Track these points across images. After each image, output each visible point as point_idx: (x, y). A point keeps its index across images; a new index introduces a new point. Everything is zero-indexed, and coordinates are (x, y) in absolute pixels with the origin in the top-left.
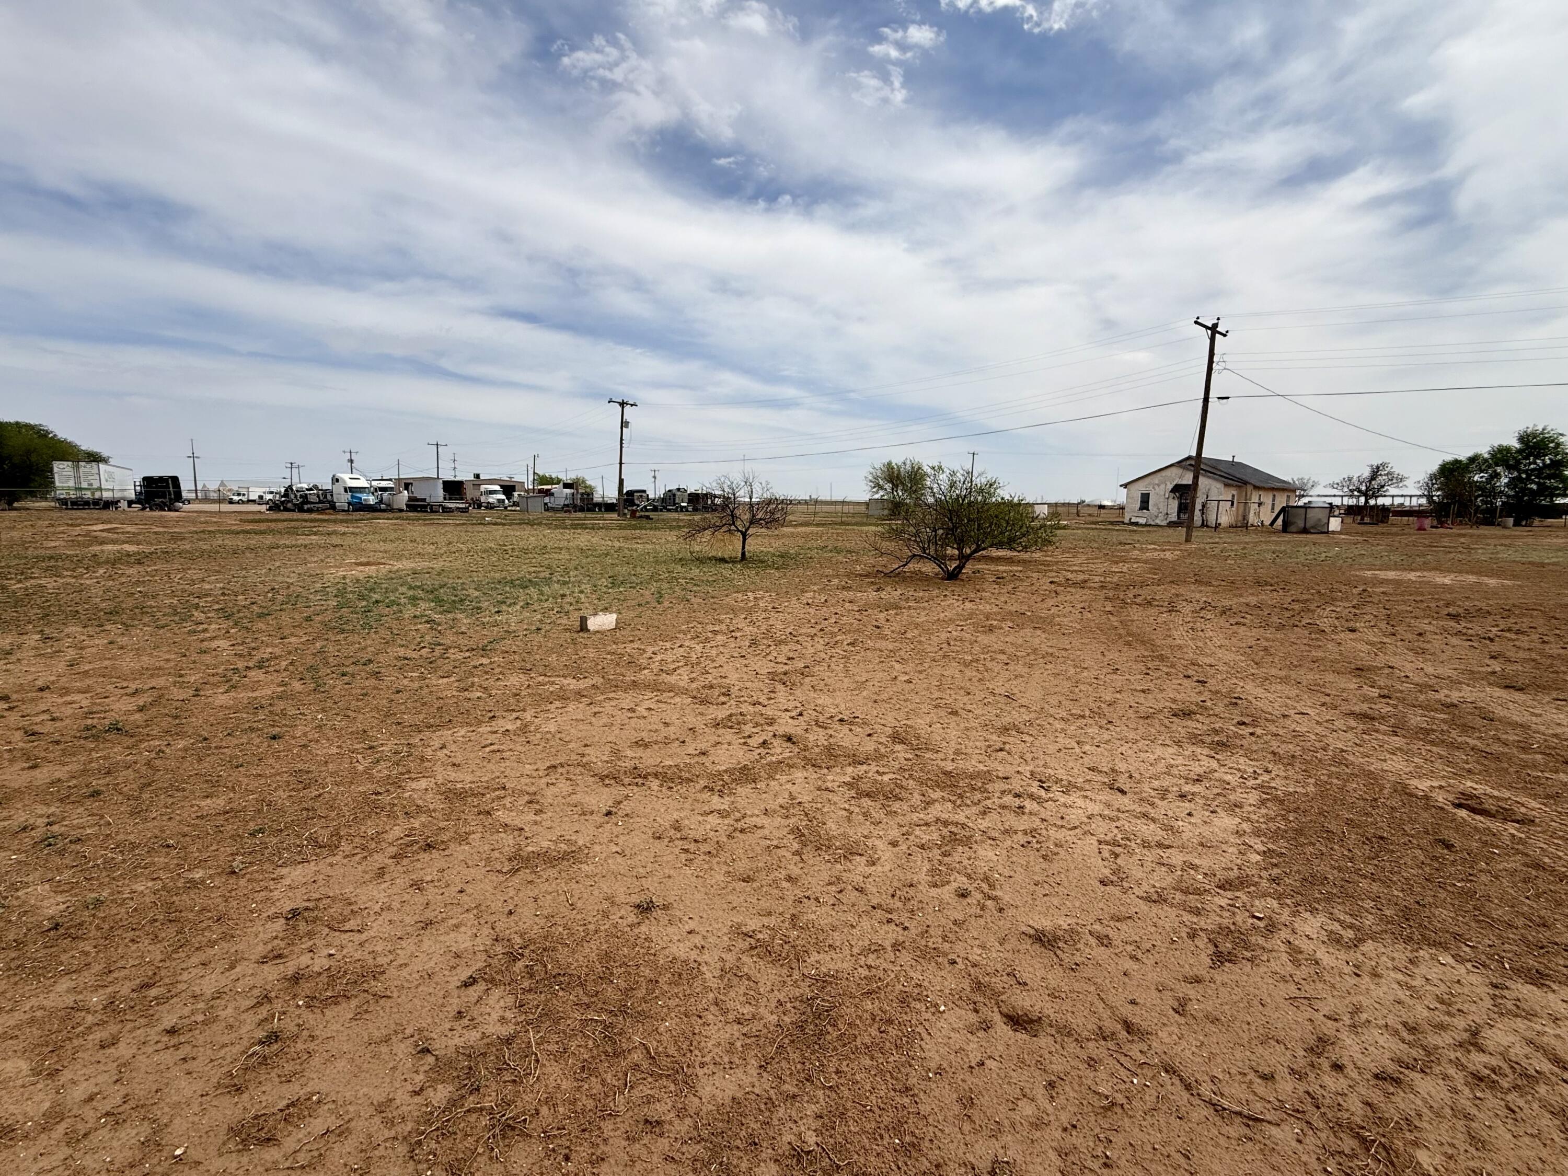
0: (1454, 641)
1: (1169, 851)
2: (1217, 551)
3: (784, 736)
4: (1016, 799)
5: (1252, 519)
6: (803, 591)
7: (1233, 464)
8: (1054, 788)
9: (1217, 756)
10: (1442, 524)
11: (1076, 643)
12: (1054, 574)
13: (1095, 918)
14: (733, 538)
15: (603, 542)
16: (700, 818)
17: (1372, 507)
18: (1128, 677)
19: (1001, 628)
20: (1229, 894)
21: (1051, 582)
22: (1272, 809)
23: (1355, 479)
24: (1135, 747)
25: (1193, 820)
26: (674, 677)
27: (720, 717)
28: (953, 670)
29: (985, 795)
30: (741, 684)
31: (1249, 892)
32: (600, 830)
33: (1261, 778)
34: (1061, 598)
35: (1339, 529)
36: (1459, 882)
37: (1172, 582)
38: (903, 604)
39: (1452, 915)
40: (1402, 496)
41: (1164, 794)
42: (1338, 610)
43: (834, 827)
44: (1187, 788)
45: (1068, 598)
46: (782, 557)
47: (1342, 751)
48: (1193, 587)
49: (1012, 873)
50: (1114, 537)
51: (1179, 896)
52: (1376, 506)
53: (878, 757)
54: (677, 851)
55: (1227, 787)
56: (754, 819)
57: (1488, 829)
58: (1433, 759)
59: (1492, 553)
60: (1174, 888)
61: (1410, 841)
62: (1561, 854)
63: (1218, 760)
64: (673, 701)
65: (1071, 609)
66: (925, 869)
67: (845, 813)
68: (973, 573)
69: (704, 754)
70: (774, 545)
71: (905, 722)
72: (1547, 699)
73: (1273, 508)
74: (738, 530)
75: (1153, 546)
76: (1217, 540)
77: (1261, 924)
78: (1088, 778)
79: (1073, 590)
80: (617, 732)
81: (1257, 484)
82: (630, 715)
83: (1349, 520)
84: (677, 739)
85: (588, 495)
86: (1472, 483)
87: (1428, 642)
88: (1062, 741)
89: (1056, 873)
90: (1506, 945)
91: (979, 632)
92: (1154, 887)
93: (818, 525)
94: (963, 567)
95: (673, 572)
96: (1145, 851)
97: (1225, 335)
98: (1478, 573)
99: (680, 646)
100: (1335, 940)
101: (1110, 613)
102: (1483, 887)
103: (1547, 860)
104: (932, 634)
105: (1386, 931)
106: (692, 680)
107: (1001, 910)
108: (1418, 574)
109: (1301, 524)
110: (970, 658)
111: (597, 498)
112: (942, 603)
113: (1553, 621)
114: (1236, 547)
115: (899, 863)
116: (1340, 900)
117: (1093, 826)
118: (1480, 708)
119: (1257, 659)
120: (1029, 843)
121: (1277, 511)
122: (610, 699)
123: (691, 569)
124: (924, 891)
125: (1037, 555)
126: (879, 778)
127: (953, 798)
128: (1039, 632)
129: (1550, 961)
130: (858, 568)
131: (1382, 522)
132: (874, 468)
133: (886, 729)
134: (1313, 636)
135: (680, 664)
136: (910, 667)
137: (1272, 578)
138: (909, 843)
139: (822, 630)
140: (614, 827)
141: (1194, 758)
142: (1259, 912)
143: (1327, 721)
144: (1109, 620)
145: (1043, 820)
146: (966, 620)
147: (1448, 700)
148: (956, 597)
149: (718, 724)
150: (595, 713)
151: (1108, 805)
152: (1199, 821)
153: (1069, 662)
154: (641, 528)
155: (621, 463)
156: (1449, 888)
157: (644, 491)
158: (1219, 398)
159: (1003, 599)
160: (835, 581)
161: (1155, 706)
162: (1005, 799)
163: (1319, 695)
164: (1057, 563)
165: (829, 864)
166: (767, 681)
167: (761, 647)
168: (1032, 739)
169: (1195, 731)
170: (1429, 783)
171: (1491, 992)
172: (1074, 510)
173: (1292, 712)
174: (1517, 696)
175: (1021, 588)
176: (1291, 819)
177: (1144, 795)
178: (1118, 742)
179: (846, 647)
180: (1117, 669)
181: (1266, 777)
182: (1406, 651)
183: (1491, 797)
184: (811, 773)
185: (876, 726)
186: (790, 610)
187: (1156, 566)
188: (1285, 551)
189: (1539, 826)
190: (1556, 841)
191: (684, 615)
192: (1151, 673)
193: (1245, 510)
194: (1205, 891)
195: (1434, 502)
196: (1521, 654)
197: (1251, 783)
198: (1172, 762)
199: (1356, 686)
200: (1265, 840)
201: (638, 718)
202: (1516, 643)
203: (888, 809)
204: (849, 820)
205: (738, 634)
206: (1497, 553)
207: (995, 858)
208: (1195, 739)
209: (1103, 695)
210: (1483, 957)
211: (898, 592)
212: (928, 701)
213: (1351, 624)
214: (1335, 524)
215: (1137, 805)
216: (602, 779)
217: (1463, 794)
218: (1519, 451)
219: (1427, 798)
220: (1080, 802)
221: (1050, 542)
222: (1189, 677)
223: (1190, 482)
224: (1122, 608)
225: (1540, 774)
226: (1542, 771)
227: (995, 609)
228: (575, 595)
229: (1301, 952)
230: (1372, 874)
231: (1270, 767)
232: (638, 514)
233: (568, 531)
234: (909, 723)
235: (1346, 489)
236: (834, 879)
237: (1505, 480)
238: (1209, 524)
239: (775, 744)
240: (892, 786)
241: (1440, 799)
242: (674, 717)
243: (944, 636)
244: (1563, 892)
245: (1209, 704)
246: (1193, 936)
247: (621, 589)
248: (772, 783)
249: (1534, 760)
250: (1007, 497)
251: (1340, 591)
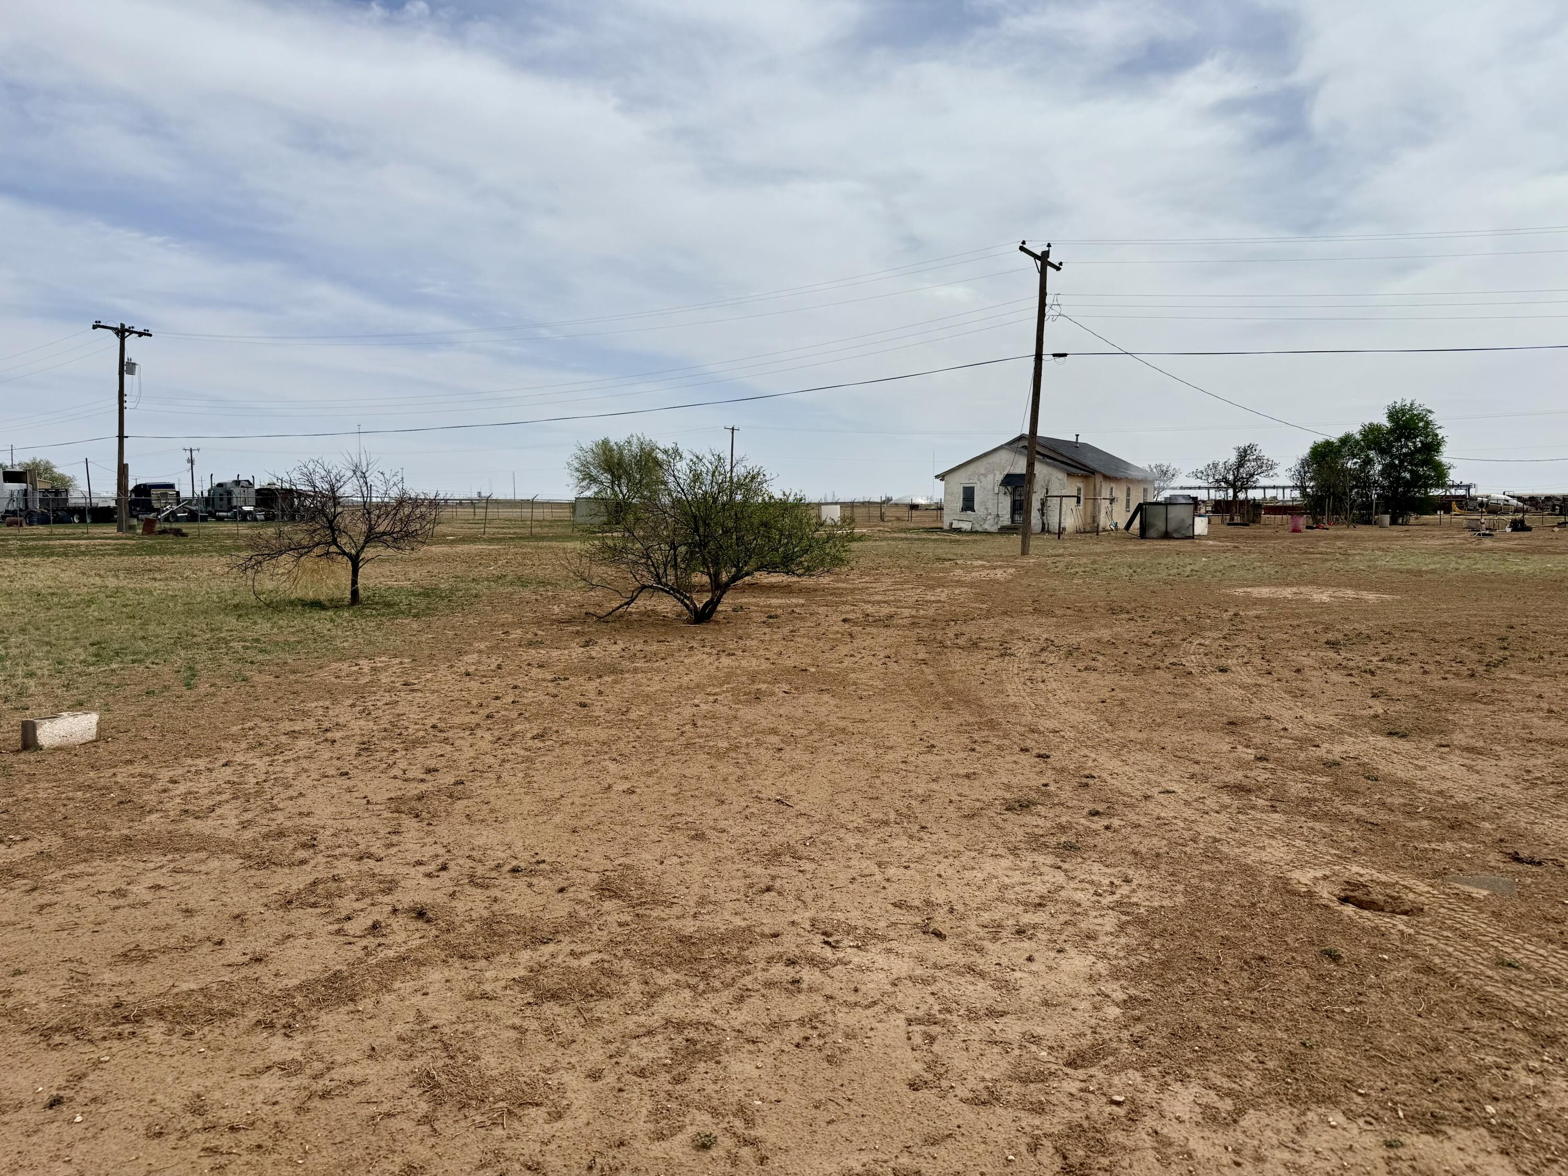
0: (1335, 676)
1: (1004, 1020)
2: (1061, 566)
3: (412, 910)
4: (790, 969)
5: (1103, 521)
6: (460, 653)
7: (1075, 446)
8: (846, 942)
9: (1065, 866)
10: (1317, 525)
11: (878, 710)
12: (849, 608)
13: (900, 1146)
14: (335, 567)
15: (84, 580)
16: (245, 1083)
17: (1242, 502)
18: (947, 756)
19: (772, 694)
20: (1081, 1073)
21: (844, 621)
22: (1134, 935)
23: (1221, 465)
24: (957, 863)
25: (1034, 967)
26: (210, 822)
27: (294, 888)
28: (698, 766)
29: (743, 968)
30: (338, 825)
31: (1106, 1066)
32: (34, 1139)
33: (1119, 891)
34: (857, 643)
35: (1205, 532)
36: (1348, 1006)
37: (1005, 613)
38: (626, 664)
39: (1342, 1054)
40: (1274, 487)
41: (995, 930)
42: (1207, 643)
43: (493, 1062)
44: (1028, 919)
45: (868, 642)
46: (426, 595)
47: (1216, 840)
48: (1031, 619)
49: (781, 1095)
50: (929, 550)
51: (1016, 1088)
52: (1246, 501)
53: (574, 925)
54: (194, 1154)
55: (1078, 910)
56: (349, 1069)
57: (1377, 928)
58: (1316, 839)
59: (1370, 561)
60: (1010, 1077)
61: (1293, 958)
62: (1451, 949)
63: (1066, 871)
64: (203, 868)
65: (871, 659)
66: (644, 1111)
67: (513, 1034)
68: (734, 610)
69: (258, 960)
70: (412, 576)
71: (621, 860)
72: (1431, 745)
73: (1128, 506)
74: (344, 553)
75: (980, 562)
76: (1061, 551)
77: (1121, 1112)
78: (893, 919)
79: (874, 630)
80: (86, 938)
81: (1107, 473)
82: (115, 902)
83: (1217, 519)
84: (209, 939)
85: (57, 492)
86: (1345, 471)
87: (1307, 680)
88: (860, 864)
89: (846, 1083)
90: (1400, 1085)
91: (740, 702)
92: (983, 1080)
93: (491, 541)
94: (718, 602)
95: (220, 629)
96: (972, 1026)
97: (1058, 269)
98: (1357, 587)
99: (226, 765)
100: (1211, 1117)
101: (924, 662)
102: (1373, 1009)
103: (1437, 960)
104: (670, 710)
105: (1270, 1093)
106: (244, 825)
107: (763, 1160)
108: (1295, 589)
109: (1160, 525)
110: (726, 744)
111: (76, 498)
112: (686, 661)
113: (1433, 644)
114: (1085, 560)
115: (602, 1107)
116: (1216, 1057)
117: (900, 996)
118: (1364, 765)
119: (1112, 717)
120: (807, 1039)
121: (1132, 509)
122: (75, 876)
123: (255, 623)
124: (643, 1151)
125: (826, 580)
126: (574, 963)
127: (693, 981)
128: (826, 697)
129: (1444, 1097)
130: (556, 609)
131: (1254, 522)
132: (581, 449)
133: (590, 876)
134: (1179, 681)
135: (224, 797)
136: (633, 767)
137: (1129, 603)
138: (620, 1070)
139: (489, 717)
140: (66, 1127)
141: (1035, 871)
142: (1119, 1094)
143: (1196, 800)
144: (922, 672)
145: (829, 997)
146: (721, 685)
147: (1330, 757)
148: (707, 650)
149: (290, 902)
150: (42, 907)
151: (921, 960)
152: (1043, 967)
153: (868, 740)
154: (163, 552)
155: (121, 437)
156: (1337, 1017)
157: (171, 486)
158: (1055, 355)
159: (776, 650)
160: (517, 633)
161: (985, 798)
162: (773, 970)
163: (1187, 763)
164: (852, 591)
165: (482, 1131)
166: (386, 814)
167: (378, 756)
168: (814, 866)
169: (1036, 830)
170: (1312, 874)
171: (1385, 1154)
172: (876, 512)
173: (1157, 790)
174: (1402, 744)
175: (802, 631)
176: (1157, 947)
177: (970, 936)
178: (934, 859)
179: (530, 743)
180: (933, 746)
181: (1125, 890)
182: (1283, 695)
183: (1378, 883)
184: (457, 971)
185: (573, 874)
186: (435, 687)
187: (983, 590)
188: (1143, 564)
189: (1429, 915)
190: (1445, 933)
191: (237, 706)
192: (978, 748)
193: (1094, 508)
194: (1051, 1074)
195: (1308, 495)
196: (1405, 690)
197: (1107, 900)
198: (1007, 881)
199: (1228, 747)
200: (1125, 983)
201: (132, 906)
202: (1399, 676)
203: (588, 1016)
204: (520, 1044)
205: (337, 735)
206: (1376, 560)
207: (756, 1073)
208: (1036, 843)
209: (914, 787)
210: (1376, 1106)
211: (618, 648)
212: (660, 821)
213: (1223, 662)
214: (1201, 526)
215: (960, 955)
216: (46, 1034)
217: (1348, 883)
218: (1391, 431)
219: (1310, 894)
220: (881, 961)
221: (842, 560)
222: (1027, 750)
223: (1024, 472)
224: (939, 654)
225: (1427, 846)
226: (1429, 842)
227: (765, 665)
228: (18, 681)
229: (1170, 1144)
230: (1252, 1012)
231: (1131, 872)
232: (158, 527)
233: (12, 561)
234: (627, 861)
235: (1211, 480)
236: (490, 1156)
237: (1379, 467)
238: (1051, 528)
239: (395, 926)
240: (595, 974)
241: (1325, 895)
242: (206, 897)
243: (687, 712)
244: (1454, 1000)
245: (1052, 788)
246: (1034, 1148)
247: (114, 666)
248: (387, 998)
249: (1421, 828)
250: (778, 495)
251: (1209, 617)
